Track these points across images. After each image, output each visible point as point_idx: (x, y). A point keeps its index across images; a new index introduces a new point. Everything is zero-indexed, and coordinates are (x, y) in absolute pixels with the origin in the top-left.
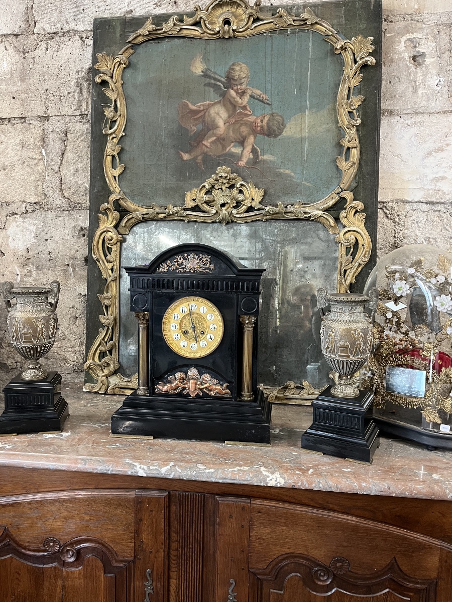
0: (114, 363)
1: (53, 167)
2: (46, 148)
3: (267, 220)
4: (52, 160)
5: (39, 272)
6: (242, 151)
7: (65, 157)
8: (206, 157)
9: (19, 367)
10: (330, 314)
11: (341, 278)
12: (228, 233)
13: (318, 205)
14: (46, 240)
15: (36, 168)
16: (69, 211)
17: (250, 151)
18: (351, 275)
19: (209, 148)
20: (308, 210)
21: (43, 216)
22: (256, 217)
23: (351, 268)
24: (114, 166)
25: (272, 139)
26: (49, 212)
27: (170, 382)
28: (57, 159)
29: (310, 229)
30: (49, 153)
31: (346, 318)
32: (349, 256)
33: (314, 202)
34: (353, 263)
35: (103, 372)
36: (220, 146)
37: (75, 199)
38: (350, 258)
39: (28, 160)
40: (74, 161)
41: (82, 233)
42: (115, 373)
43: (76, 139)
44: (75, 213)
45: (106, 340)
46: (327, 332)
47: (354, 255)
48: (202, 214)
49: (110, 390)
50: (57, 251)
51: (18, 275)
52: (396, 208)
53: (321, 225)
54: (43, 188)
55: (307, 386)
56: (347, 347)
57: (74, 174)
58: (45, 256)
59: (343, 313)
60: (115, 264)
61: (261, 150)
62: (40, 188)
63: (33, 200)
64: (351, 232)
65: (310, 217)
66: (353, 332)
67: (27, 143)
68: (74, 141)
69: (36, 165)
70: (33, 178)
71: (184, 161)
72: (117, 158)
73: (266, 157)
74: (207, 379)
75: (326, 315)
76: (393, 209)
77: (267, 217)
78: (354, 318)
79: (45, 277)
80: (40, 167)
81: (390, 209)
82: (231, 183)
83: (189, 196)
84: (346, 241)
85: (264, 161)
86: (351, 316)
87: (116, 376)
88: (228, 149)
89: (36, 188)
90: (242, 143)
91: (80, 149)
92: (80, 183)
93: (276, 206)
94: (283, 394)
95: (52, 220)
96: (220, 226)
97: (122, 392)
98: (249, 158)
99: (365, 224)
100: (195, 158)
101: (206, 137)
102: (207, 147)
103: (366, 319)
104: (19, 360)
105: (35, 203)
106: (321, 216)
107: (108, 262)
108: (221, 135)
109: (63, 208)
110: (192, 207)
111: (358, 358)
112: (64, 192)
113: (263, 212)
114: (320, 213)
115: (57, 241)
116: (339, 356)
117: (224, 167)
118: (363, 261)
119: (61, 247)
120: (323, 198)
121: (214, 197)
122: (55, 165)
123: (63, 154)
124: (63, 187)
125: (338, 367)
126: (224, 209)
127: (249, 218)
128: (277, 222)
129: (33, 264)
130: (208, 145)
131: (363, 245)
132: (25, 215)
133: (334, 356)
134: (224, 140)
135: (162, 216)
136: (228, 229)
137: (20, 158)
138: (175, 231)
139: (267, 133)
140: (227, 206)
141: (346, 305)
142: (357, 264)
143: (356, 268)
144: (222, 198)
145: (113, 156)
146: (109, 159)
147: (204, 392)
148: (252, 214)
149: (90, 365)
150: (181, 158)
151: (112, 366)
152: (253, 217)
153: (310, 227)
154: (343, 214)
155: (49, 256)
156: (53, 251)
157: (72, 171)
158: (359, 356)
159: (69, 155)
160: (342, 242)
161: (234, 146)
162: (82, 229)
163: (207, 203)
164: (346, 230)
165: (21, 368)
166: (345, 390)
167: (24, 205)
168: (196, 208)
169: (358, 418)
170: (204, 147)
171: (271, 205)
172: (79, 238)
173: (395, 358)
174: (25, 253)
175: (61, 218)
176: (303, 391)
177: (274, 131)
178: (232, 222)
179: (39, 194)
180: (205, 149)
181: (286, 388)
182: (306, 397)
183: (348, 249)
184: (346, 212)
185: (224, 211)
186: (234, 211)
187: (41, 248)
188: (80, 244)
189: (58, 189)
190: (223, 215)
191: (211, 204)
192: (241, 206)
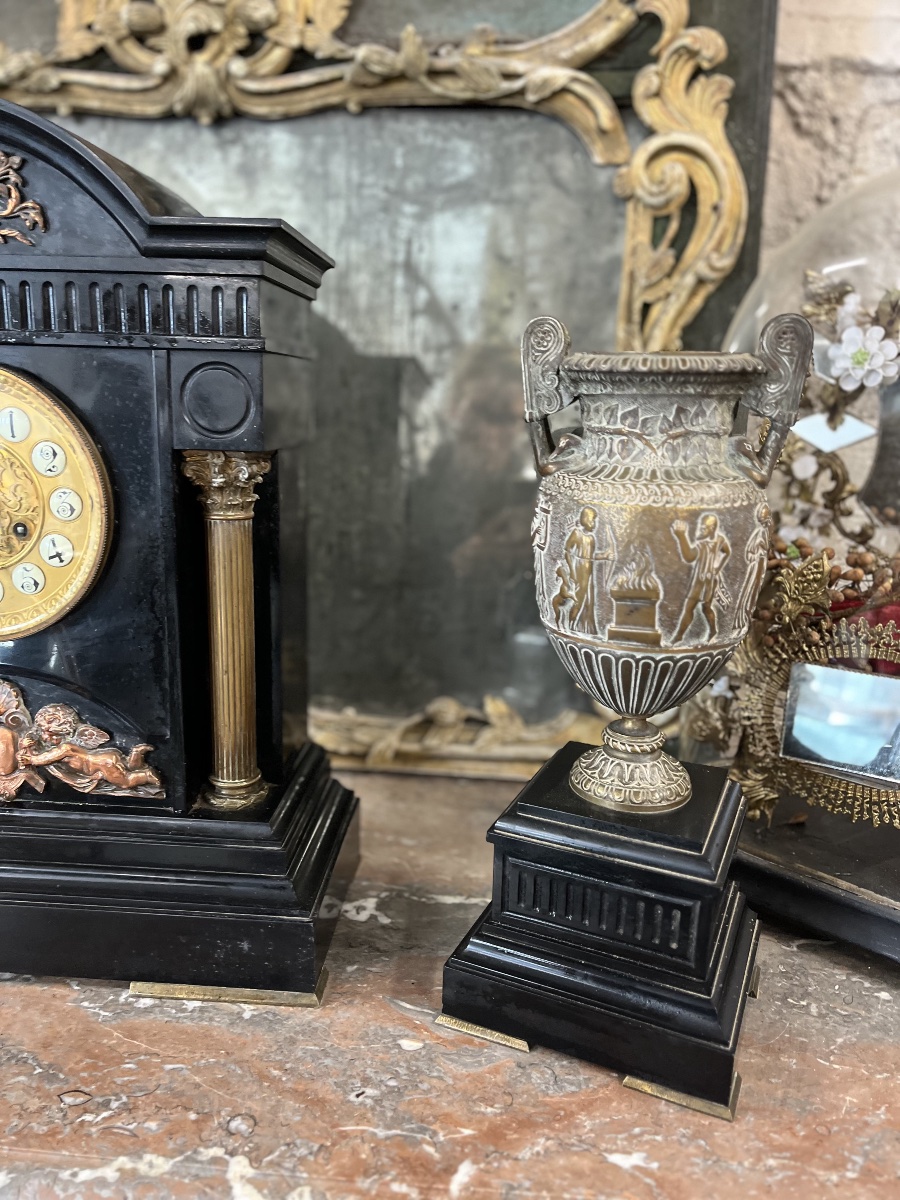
3: (366, 109)
10: (577, 444)
11: (630, 334)
12: (225, 159)
13: (556, 46)
18: (667, 320)
20: (516, 65)
22: (323, 91)
23: (668, 295)
29: (524, 146)
31: (653, 457)
32: (664, 246)
33: (542, 33)
34: (676, 279)
38: (664, 253)
46: (559, 524)
47: (680, 244)
48: (119, 82)
52: (830, 95)
53: (562, 132)
55: (501, 717)
56: (649, 597)
59: (639, 437)
64: (675, 156)
65: (522, 92)
66: (680, 525)
74: (54, 727)
75: (562, 450)
76: (817, 95)
77: (367, 94)
78: (690, 458)
81: (807, 96)
83: (70, 14)
84: (655, 189)
86: (674, 450)
93: (396, 47)
94: (420, 740)
96: (192, 133)
99: (727, 124)
103: (742, 468)
106: (564, 90)
110: (85, 55)
111: (696, 649)
113: (347, 71)
114: (561, 76)
116: (613, 636)
118: (713, 268)
120: (573, 17)
121: (161, 11)
125: (604, 686)
126: (201, 59)
127: (297, 97)
128: (405, 117)
131: (716, 208)
133: (589, 637)
136: (223, 145)
140: (213, 46)
141: (654, 396)
142: (690, 280)
143: (684, 295)
144: (191, 12)
147: (50, 781)
148: (307, 78)
152: (311, 94)
153: (520, 137)
154: (646, 81)
158: (704, 640)
160: (640, 192)
163: (139, 36)
164: (655, 143)
166: (632, 778)
168: (99, 59)
169: (686, 912)
171: (375, 40)
173: (830, 631)
176: (487, 735)
178: (238, 115)
181: (429, 724)
182: (497, 750)
183: (660, 223)
184: (658, 74)
185: (200, 66)
186: (238, 66)
190: (197, 79)
191: (153, 41)
192: (267, 46)
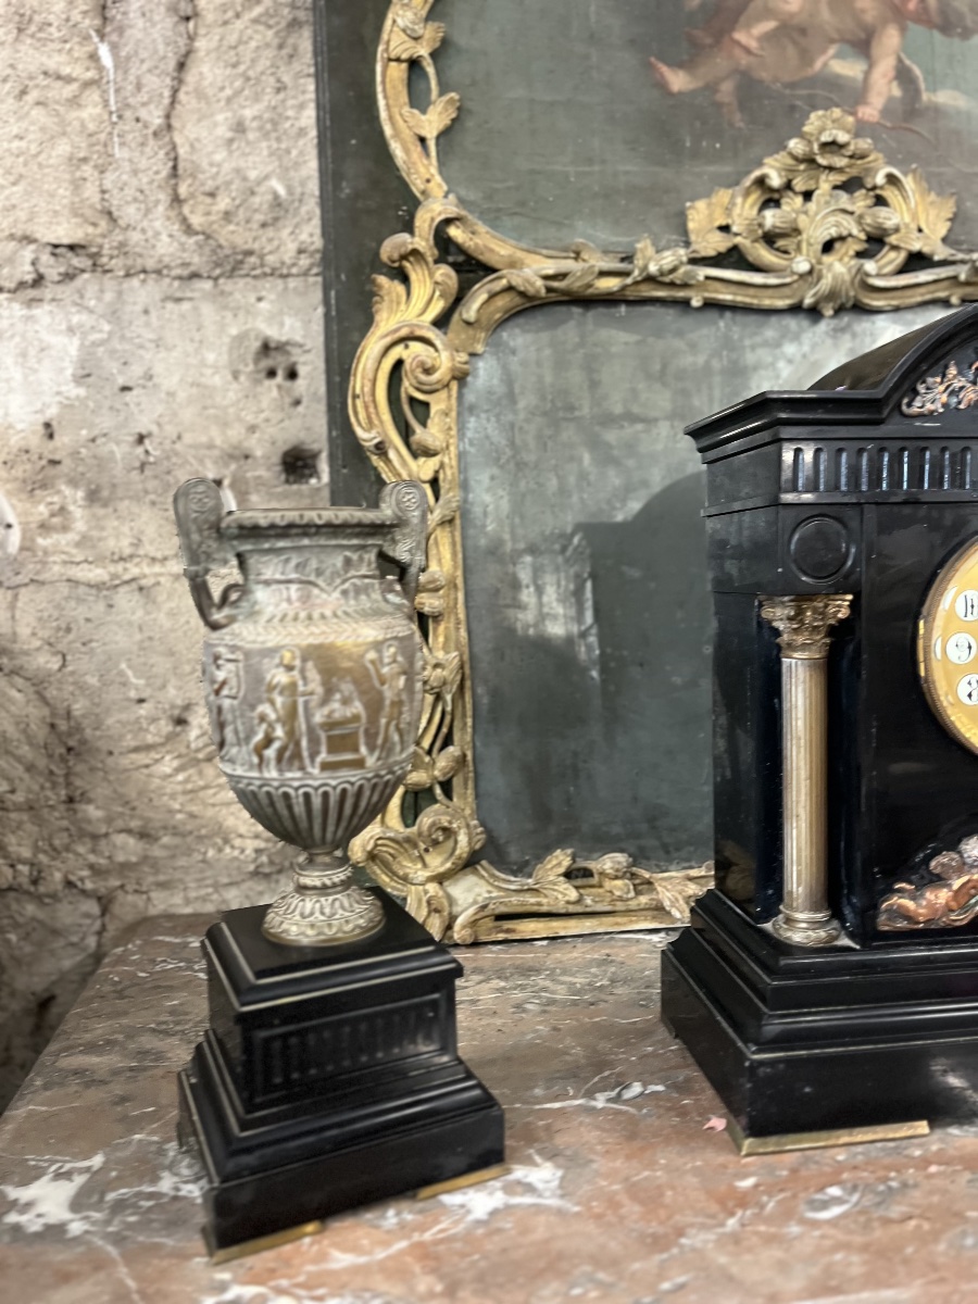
0: (468, 826)
1: (143, 113)
2: (114, 37)
4: (139, 87)
5: (101, 512)
6: (867, 74)
7: (191, 77)
8: (749, 88)
9: (24, 881)
14: (125, 389)
15: (74, 114)
16: (216, 279)
17: (892, 74)
19: (755, 55)
21: (109, 296)
22: (932, 287)
24: (418, 100)
25: (956, 41)
26: (135, 282)
27: (938, 880)
28: (159, 85)
30: (128, 58)
35: (425, 865)
36: (791, 51)
37: (234, 236)
39: (41, 80)
40: (228, 92)
41: (266, 363)
42: (470, 863)
43: (230, 14)
44: (239, 289)
45: (426, 743)
48: (757, 278)
49: (464, 927)
50: (171, 431)
51: (9, 526)
54: (103, 192)
57: (231, 141)
58: (120, 451)
60: (446, 460)
61: (928, 72)
62: (91, 192)
63: (65, 232)
67: (37, 18)
68: (225, 23)
69: (74, 102)
70: (63, 148)
71: (670, 94)
72: (431, 70)
73: (943, 97)
77: (968, 292)
79: (125, 529)
80: (91, 111)
82: (854, 172)
83: (701, 216)
85: (937, 111)
87: (476, 872)
88: (818, 65)
89: (77, 184)
90: (862, 45)
91: (247, 52)
92: (253, 175)
95: (146, 312)
96: (810, 324)
97: (508, 931)
98: (891, 99)
100: (711, 88)
101: (743, 19)
102: (747, 51)
104: (26, 853)
105: (72, 247)
107: (415, 456)
108: (792, 15)
109: (192, 268)
110: (720, 254)
112: (186, 210)
115: (171, 394)
117: (837, 112)
119: (187, 415)
121: (792, 219)
122: (152, 107)
123: (181, 66)
124: (183, 190)
127: (909, 292)
129: (73, 483)
130: (753, 45)
132: (32, 293)
134: (803, 31)
135: (611, 284)
137: (9, 71)
138: (651, 340)
139: (936, 19)
140: (839, 249)
144: (827, 221)
145: (414, 64)
146: (398, 72)
148: (923, 276)
149: (376, 845)
150: (662, 86)
151: (463, 839)
155: (140, 450)
156: (154, 429)
157: (223, 131)
159: (206, 71)
161: (838, 56)
162: (266, 348)
163: (770, 239)
165: (35, 882)
167: (28, 253)
168: (734, 257)
170: (738, 52)
172: (257, 382)
174: (35, 441)
175: (186, 306)
177: (961, 16)
178: (854, 306)
179: (88, 212)
180: (744, 60)
185: (837, 266)
186: (871, 268)
187: (106, 422)
188: (265, 404)
189: (164, 197)
190: (835, 278)
191: (781, 243)
192: (886, 249)
